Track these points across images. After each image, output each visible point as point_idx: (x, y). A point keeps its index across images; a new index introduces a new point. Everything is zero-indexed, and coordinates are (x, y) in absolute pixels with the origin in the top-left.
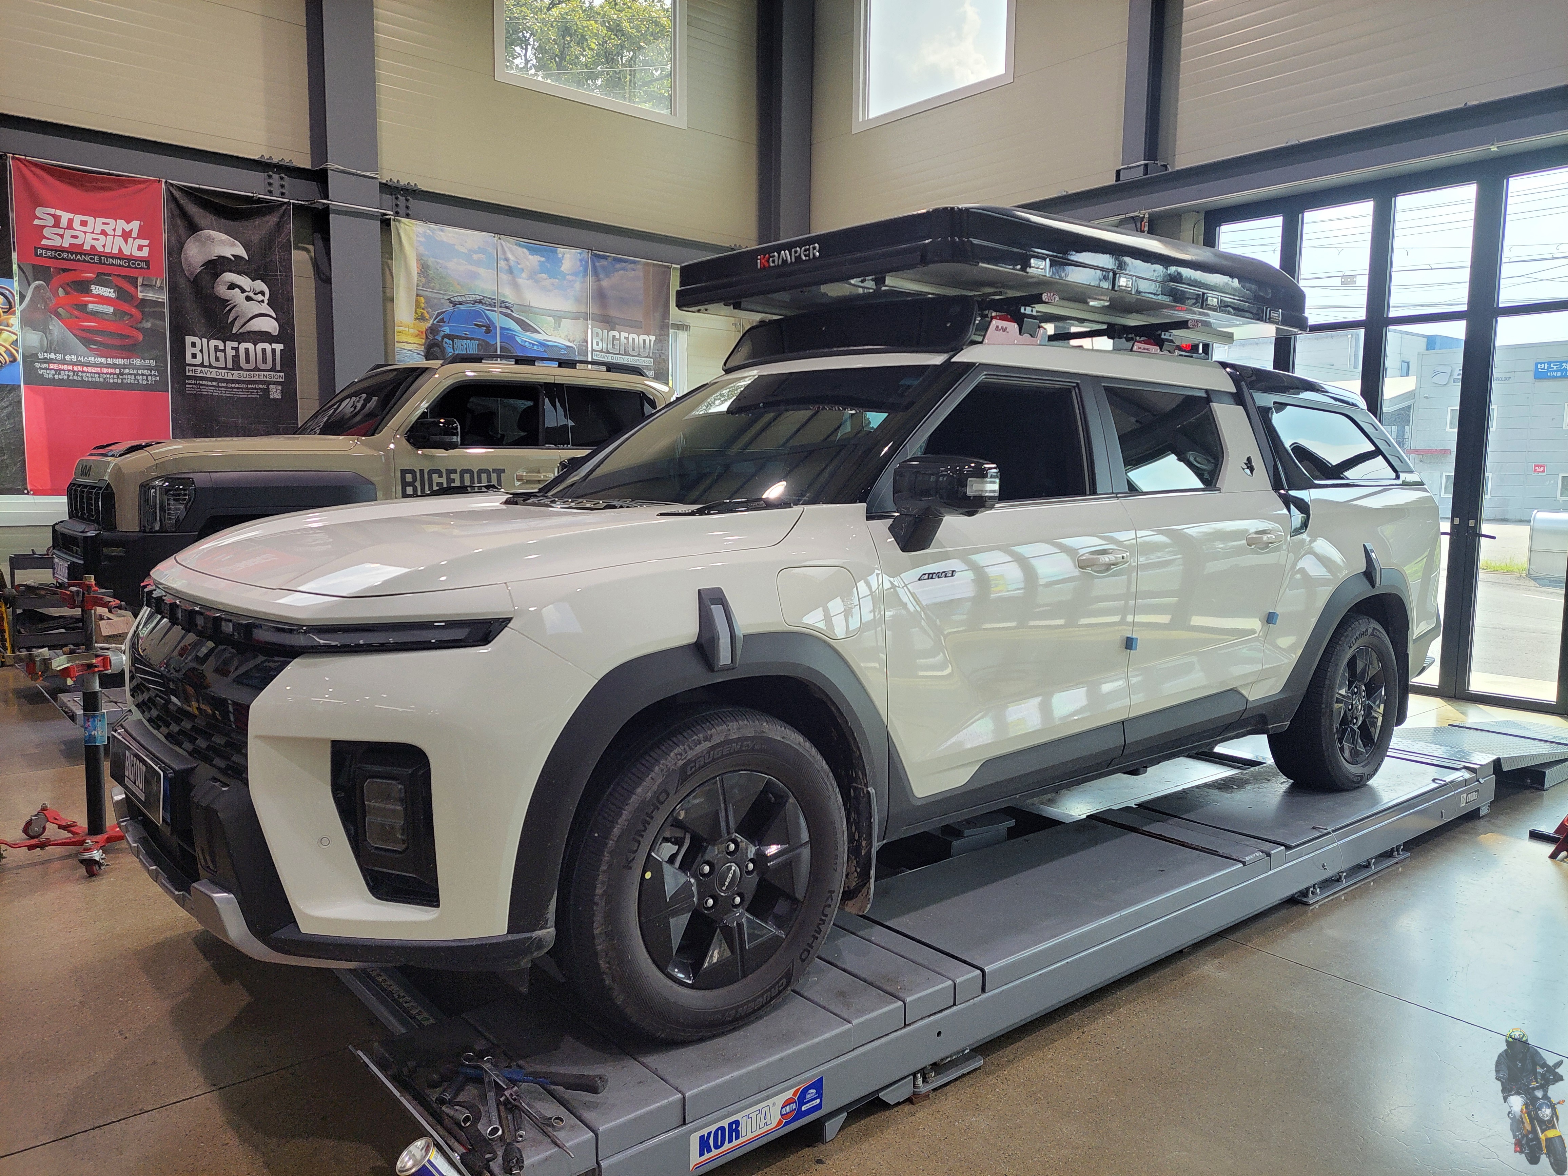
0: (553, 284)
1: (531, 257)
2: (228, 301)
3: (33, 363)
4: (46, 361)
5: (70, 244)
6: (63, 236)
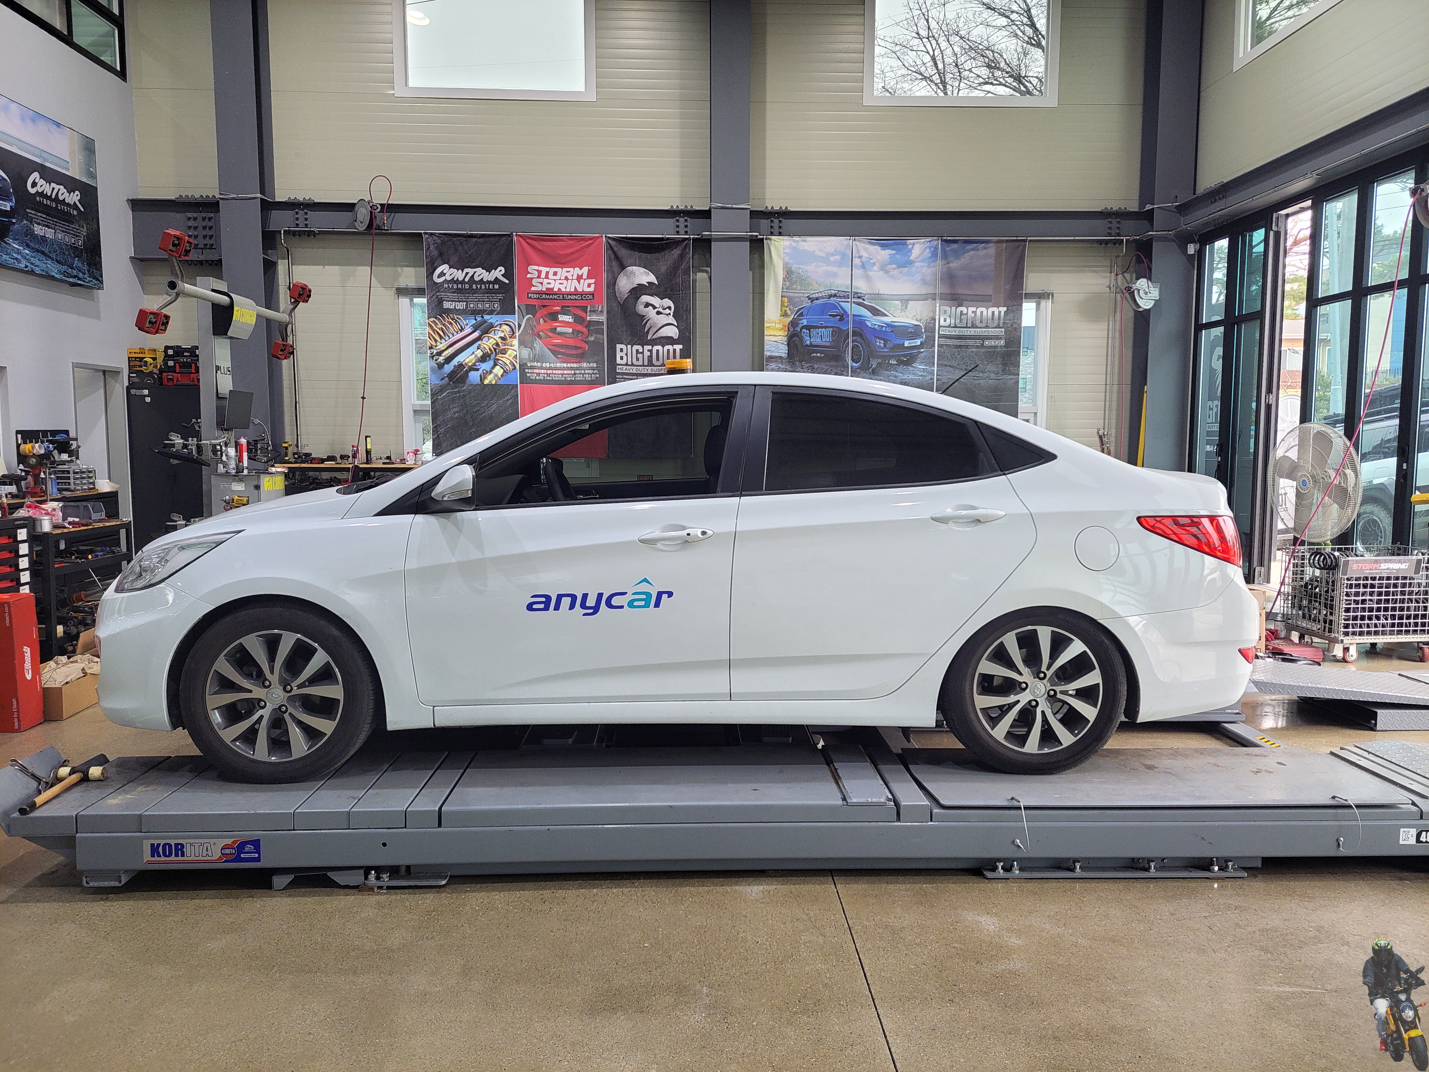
0: (902, 273)
1: (883, 252)
2: (645, 316)
3: (524, 369)
4: (532, 368)
5: (547, 288)
6: (542, 283)
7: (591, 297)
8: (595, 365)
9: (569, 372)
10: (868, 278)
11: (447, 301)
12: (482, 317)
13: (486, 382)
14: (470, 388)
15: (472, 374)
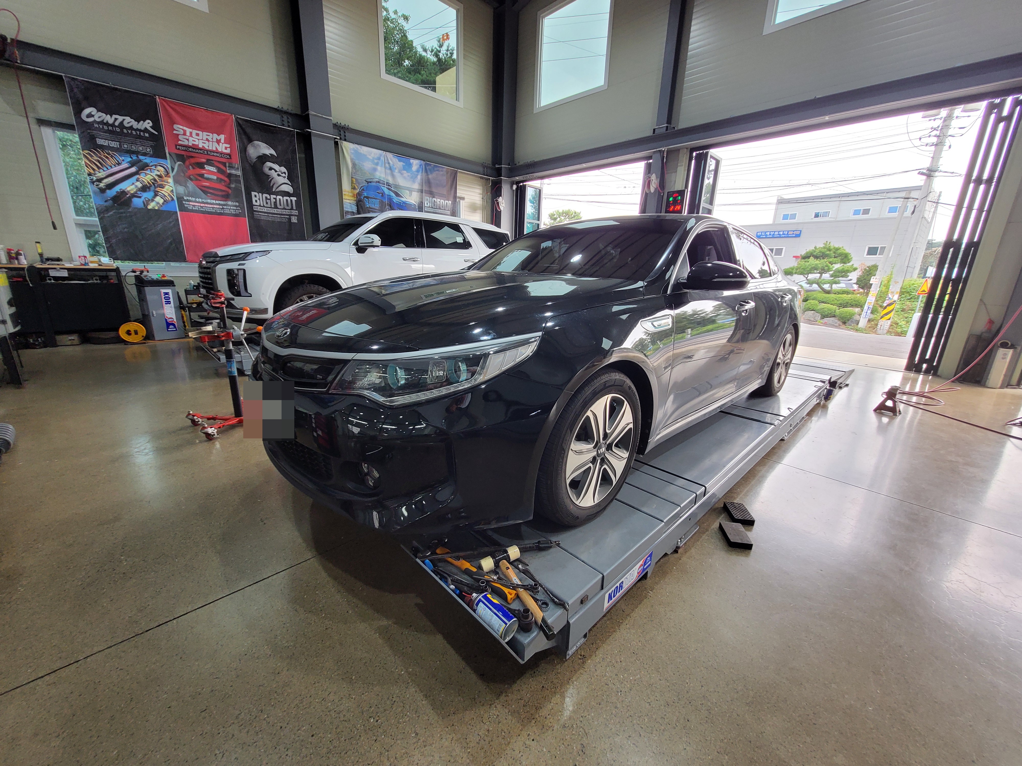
0: (408, 176)
1: (399, 163)
2: (270, 175)
3: (182, 201)
4: (188, 201)
5: (193, 144)
6: (188, 140)
7: (228, 157)
8: (237, 204)
9: (218, 207)
10: (393, 176)
11: (99, 138)
12: (138, 157)
13: (150, 207)
14: (136, 210)
15: (135, 200)
